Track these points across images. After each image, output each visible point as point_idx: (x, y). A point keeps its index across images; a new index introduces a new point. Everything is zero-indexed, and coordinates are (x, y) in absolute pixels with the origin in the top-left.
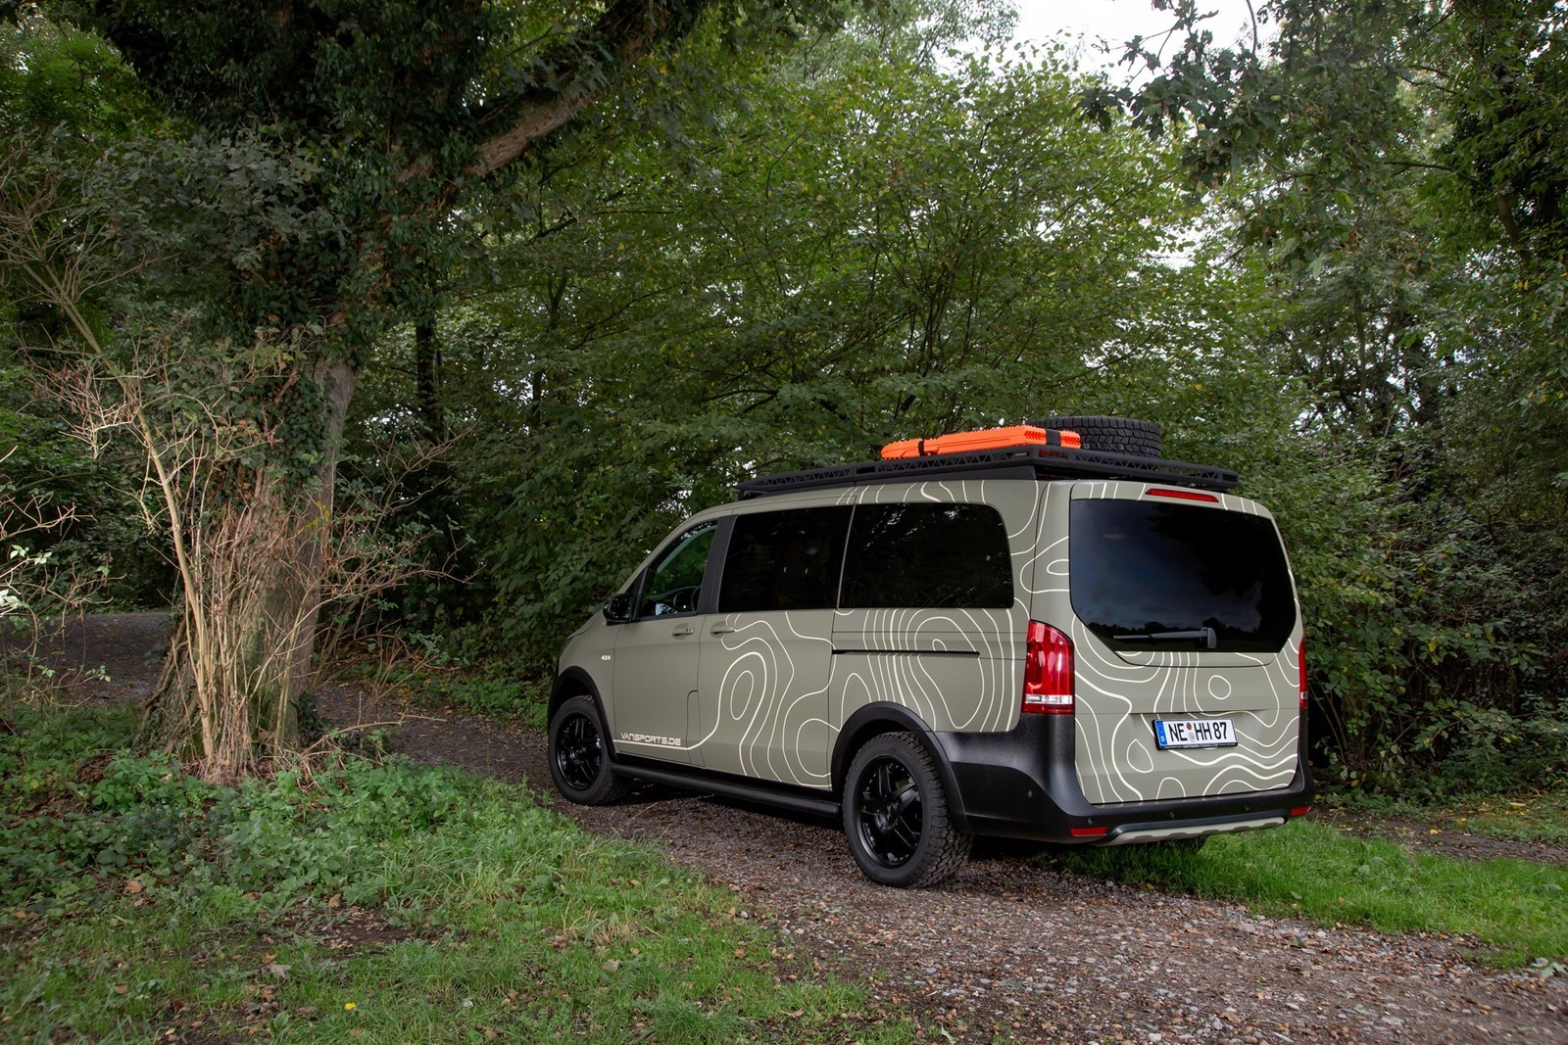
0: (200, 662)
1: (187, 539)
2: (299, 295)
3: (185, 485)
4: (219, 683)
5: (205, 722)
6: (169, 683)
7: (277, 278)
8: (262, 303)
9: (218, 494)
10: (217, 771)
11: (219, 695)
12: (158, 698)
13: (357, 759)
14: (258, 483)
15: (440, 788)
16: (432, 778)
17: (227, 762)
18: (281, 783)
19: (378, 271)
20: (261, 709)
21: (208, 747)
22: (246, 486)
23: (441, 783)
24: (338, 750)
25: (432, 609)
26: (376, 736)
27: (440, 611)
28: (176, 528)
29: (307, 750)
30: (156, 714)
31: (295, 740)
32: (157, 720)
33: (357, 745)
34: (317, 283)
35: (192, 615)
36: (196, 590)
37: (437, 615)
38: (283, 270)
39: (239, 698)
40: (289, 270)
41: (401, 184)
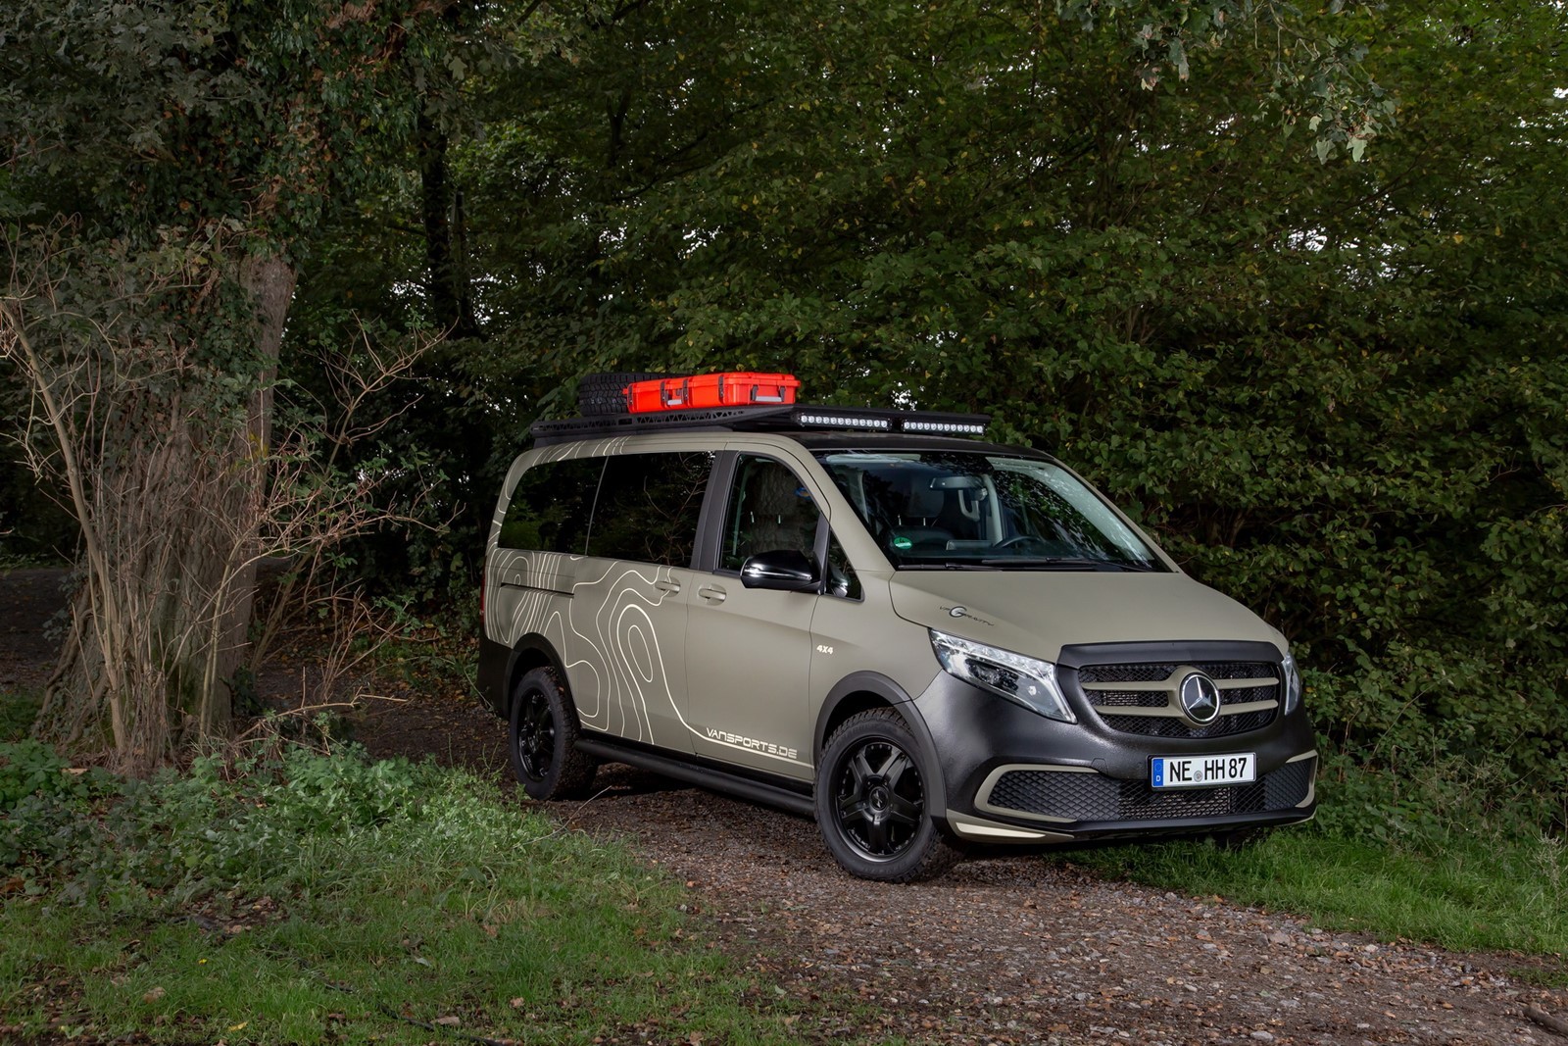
0: (107, 632)
1: (88, 486)
2: (216, 175)
3: (81, 419)
4: (129, 657)
5: (115, 704)
6: (74, 659)
7: (188, 154)
8: (171, 189)
9: (127, 426)
10: (129, 762)
11: (130, 672)
12: (61, 676)
13: (298, 748)
14: (174, 413)
15: (390, 780)
16: (382, 769)
17: (142, 752)
18: (199, 772)
19: (312, 144)
20: (181, 688)
21: (119, 735)
22: (160, 417)
23: (392, 775)
24: (276, 736)
25: (446, 560)
26: (322, 720)
27: (457, 562)
28: (71, 471)
29: (238, 737)
30: (58, 695)
31: (225, 725)
32: (60, 703)
33: (299, 731)
34: (237, 161)
35: (96, 577)
36: (99, 546)
37: (453, 568)
38: (195, 143)
39: (154, 674)
40: (202, 144)
41: (334, 31)
